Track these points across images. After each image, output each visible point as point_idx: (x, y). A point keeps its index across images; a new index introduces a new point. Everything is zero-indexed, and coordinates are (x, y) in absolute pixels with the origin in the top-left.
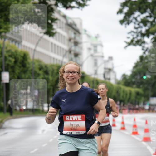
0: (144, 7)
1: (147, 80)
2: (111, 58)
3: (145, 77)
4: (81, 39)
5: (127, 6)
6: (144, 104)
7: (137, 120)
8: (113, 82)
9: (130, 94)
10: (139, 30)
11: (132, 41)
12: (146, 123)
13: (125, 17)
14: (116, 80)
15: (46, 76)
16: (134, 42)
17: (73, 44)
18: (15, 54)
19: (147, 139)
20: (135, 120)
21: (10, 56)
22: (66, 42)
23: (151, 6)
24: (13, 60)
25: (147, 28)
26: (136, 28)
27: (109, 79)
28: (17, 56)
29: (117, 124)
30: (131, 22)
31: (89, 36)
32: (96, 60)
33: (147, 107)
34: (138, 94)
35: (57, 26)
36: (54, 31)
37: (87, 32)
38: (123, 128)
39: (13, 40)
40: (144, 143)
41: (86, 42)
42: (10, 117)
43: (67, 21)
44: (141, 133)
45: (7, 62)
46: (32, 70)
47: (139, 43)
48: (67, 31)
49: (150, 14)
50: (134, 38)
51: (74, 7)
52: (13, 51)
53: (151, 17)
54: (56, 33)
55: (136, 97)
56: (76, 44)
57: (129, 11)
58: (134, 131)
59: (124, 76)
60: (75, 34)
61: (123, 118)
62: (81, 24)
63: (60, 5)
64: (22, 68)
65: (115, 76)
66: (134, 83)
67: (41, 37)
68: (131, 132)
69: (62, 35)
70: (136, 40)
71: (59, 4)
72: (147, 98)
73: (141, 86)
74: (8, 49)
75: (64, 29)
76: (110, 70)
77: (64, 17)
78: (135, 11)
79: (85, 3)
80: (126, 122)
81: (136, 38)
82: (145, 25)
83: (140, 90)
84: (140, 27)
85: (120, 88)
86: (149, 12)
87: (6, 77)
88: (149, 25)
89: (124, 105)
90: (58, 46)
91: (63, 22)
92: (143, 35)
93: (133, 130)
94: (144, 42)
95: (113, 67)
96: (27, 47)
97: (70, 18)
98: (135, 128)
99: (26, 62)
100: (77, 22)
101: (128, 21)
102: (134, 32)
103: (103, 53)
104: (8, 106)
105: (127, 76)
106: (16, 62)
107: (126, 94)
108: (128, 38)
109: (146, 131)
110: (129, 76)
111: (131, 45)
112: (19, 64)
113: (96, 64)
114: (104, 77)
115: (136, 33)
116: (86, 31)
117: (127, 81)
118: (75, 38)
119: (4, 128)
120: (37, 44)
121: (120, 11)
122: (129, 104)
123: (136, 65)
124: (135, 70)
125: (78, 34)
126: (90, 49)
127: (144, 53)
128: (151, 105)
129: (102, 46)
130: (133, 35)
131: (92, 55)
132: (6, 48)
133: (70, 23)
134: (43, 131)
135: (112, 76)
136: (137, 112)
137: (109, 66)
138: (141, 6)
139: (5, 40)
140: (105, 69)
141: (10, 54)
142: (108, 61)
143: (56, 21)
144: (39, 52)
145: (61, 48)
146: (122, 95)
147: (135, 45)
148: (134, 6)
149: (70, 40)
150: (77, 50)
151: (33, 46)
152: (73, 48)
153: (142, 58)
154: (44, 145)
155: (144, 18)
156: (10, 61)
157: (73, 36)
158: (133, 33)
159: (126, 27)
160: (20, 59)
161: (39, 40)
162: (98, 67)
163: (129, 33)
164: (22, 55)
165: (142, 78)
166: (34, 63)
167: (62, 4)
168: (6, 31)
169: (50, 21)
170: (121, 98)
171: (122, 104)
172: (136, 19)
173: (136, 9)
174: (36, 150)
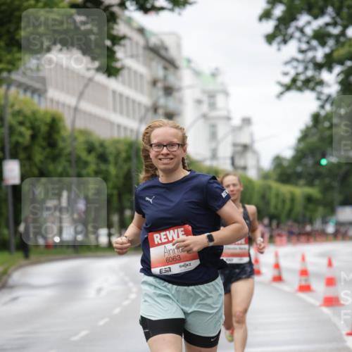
0: (321, 3)
1: (330, 167)
2: (247, 121)
4: (180, 79)
5: (281, 2)
6: (325, 222)
7: (308, 259)
8: (252, 174)
9: (293, 200)
10: (310, 54)
11: (294, 81)
12: (330, 264)
13: (277, 28)
14: (259, 169)
15: (103, 167)
16: (299, 84)
17: (161, 93)
18: (33, 118)
19: (331, 302)
20: (303, 259)
21: (21, 124)
22: (146, 87)
24: (28, 133)
25: (327, 50)
26: (302, 51)
27: (245, 168)
29: (263, 270)
30: (291, 37)
31: (197, 73)
32: (213, 126)
33: (330, 229)
34: (309, 199)
35: (125, 52)
36: (118, 65)
37: (193, 65)
38: (278, 279)
39: (26, 88)
40: (326, 310)
41: (191, 87)
42: (23, 262)
43: (147, 41)
44: (319, 288)
45: (15, 138)
46: (70, 154)
47: (310, 84)
48: (147, 64)
49: (333, 18)
50: (298, 74)
51: (162, 9)
52: (28, 112)
53: (335, 24)
54: (122, 68)
55: (305, 208)
56: (169, 91)
57: (285, 12)
58: (303, 283)
59: (278, 160)
60: (165, 68)
61: (277, 255)
62: (179, 46)
63: (131, 5)
64: (48, 151)
65: (258, 161)
66: (299, 176)
67: (90, 80)
68: (296, 286)
69: (136, 72)
70: (302, 77)
71: (128, 4)
72: (331, 209)
73: (317, 182)
74: (17, 108)
75: (141, 59)
76: (246, 148)
77: (141, 31)
78: (300, 12)
80: (283, 263)
81: (304, 73)
82: (323, 44)
83: (314, 192)
84: (313, 49)
85: (270, 188)
86: (330, 15)
87: (12, 171)
88: (331, 42)
89: (278, 226)
90: (127, 99)
91: (137, 44)
92: (319, 67)
93: (300, 280)
94: (321, 83)
95: (253, 142)
96: (58, 103)
97: (154, 34)
98: (304, 278)
99: (56, 136)
100: (169, 42)
101: (284, 36)
102: (297, 60)
103: (229, 111)
104: (18, 236)
105: (284, 159)
107: (284, 201)
108: (286, 74)
109: (330, 282)
110: (288, 160)
111: (293, 89)
112: (40, 141)
113: (213, 136)
114: (233, 164)
115: (303, 61)
116: (189, 61)
117: (285, 172)
118: (165, 78)
119: (12, 287)
120: (81, 96)
121: (266, 15)
122: (290, 223)
123: (305, 136)
124: (302, 145)
125: (171, 69)
126: (199, 102)
127: (322, 107)
128: (339, 224)
129: (226, 93)
130: (296, 68)
131: (205, 116)
132: (12, 106)
133: (155, 45)
134: (99, 290)
135: (250, 161)
136: (308, 241)
137: (244, 138)
139: (8, 88)
140: (235, 145)
141: (21, 118)
142: (240, 128)
143: (122, 42)
144: (85, 113)
145: (134, 101)
146: (273, 202)
147: (300, 89)
148: (297, 2)
149: (154, 83)
150: (171, 104)
151: (71, 101)
152: (162, 101)
153: (316, 118)
154: (101, 323)
155: (321, 28)
156: (21, 134)
157: (160, 73)
158: (295, 64)
159: (279, 49)
160: (44, 129)
161: (86, 86)
162: (218, 143)
163: (287, 63)
164: (48, 120)
165: (318, 163)
166: (75, 139)
167: (134, 3)
168: (10, 67)
169: (108, 43)
170: (272, 210)
171: (274, 223)
172: (301, 30)
173: (302, 9)
174: (83, 333)
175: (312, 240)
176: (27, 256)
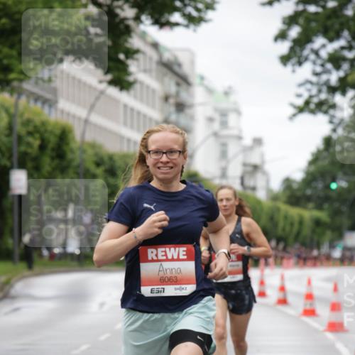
0: (337, 26)
1: (340, 191)
2: (258, 142)
3: (334, 186)
4: (192, 96)
5: (297, 23)
6: (332, 246)
7: (314, 283)
8: (261, 195)
9: (301, 222)
10: (324, 77)
11: (307, 103)
12: (336, 289)
13: (292, 49)
14: (269, 190)
15: (111, 180)
16: (312, 106)
17: (172, 109)
18: (42, 129)
19: (335, 327)
20: (309, 282)
21: (30, 134)
22: (158, 102)
23: (351, 23)
24: (36, 143)
25: (341, 74)
26: (316, 74)
27: (254, 189)
28: (46, 135)
29: (269, 292)
30: (306, 59)
31: (210, 91)
32: (224, 145)
33: (337, 253)
34: (318, 223)
35: (138, 66)
36: (131, 79)
37: (206, 82)
38: (283, 302)
39: (37, 98)
40: (330, 335)
41: (202, 104)
42: (26, 272)
43: (161, 56)
44: (324, 313)
45: (23, 148)
46: (78, 166)
47: (323, 107)
48: (160, 79)
49: (349, 42)
50: (311, 97)
51: (177, 24)
52: (37, 121)
53: (350, 48)
54: (135, 82)
55: (313, 231)
56: (180, 107)
57: (301, 34)
58: (308, 307)
59: (288, 182)
60: (178, 84)
61: (282, 278)
62: (192, 63)
63: (147, 19)
64: (56, 162)
65: (268, 181)
66: (308, 199)
67: (102, 92)
68: (301, 310)
69: (148, 87)
70: (315, 100)
71: (143, 18)
72: (339, 234)
73: (326, 206)
74: (26, 116)
75: (154, 74)
76: (256, 168)
77: (155, 46)
78: (316, 34)
79: (202, 15)
80: (289, 286)
81: (317, 95)
82: (338, 67)
83: (323, 215)
84: (327, 72)
85: (278, 210)
86: (345, 38)
87: (19, 181)
88: (346, 66)
89: (285, 249)
90: (139, 113)
91: (151, 59)
92: (332, 90)
93: (305, 305)
94: (334, 106)
95: (263, 162)
96: (68, 114)
97: (167, 50)
98: (309, 302)
99: (65, 148)
100: (183, 58)
101: (299, 57)
102: (311, 83)
103: (240, 131)
104: (22, 246)
105: (294, 181)
106: (42, 147)
107: (292, 224)
108: (299, 96)
109: (335, 307)
110: (298, 183)
111: (305, 111)
112: (49, 152)
113: (224, 154)
114: (242, 183)
115: (317, 84)
116: (202, 78)
117: (294, 194)
118: (178, 94)
119: (14, 298)
120: (92, 108)
121: (282, 36)
122: (297, 246)
123: (316, 159)
124: (313, 168)
125: (184, 86)
126: (211, 120)
127: (334, 130)
128: (346, 249)
129: (238, 112)
130: (309, 90)
131: (216, 134)
132: (22, 115)
133: (168, 60)
134: (102, 305)
135: (259, 181)
136: (315, 265)
137: (254, 159)
138: (329, 23)
139: (19, 97)
140: (245, 165)
141: (31, 128)
142: (251, 148)
143: (136, 56)
144: (96, 126)
145: (145, 116)
146: (281, 224)
147: (313, 112)
148: (313, 25)
149: (166, 98)
150: (183, 120)
151: (82, 112)
152: (173, 117)
153: (328, 142)
154: (103, 338)
155: (336, 51)
156: (29, 144)
157: (173, 89)
158: (309, 86)
159: (294, 71)
160: (53, 141)
161: (97, 98)
162: (228, 162)
163: (301, 85)
164: (58, 132)
165: (328, 187)
166: (84, 151)
167: (149, 17)
168: (22, 77)
169: (122, 56)
170: (280, 232)
171: (281, 246)
172: (316, 53)
173: (318, 31)
174: (84, 347)
175: (318, 263)
176: (30, 266)
